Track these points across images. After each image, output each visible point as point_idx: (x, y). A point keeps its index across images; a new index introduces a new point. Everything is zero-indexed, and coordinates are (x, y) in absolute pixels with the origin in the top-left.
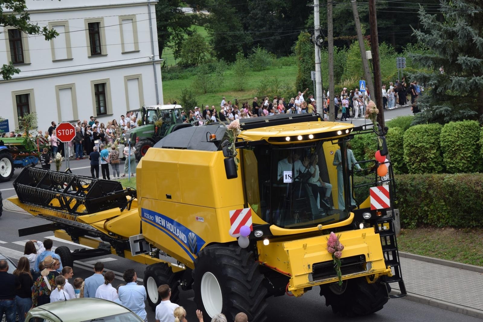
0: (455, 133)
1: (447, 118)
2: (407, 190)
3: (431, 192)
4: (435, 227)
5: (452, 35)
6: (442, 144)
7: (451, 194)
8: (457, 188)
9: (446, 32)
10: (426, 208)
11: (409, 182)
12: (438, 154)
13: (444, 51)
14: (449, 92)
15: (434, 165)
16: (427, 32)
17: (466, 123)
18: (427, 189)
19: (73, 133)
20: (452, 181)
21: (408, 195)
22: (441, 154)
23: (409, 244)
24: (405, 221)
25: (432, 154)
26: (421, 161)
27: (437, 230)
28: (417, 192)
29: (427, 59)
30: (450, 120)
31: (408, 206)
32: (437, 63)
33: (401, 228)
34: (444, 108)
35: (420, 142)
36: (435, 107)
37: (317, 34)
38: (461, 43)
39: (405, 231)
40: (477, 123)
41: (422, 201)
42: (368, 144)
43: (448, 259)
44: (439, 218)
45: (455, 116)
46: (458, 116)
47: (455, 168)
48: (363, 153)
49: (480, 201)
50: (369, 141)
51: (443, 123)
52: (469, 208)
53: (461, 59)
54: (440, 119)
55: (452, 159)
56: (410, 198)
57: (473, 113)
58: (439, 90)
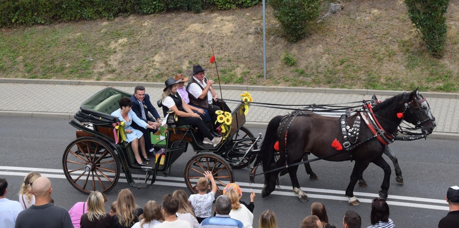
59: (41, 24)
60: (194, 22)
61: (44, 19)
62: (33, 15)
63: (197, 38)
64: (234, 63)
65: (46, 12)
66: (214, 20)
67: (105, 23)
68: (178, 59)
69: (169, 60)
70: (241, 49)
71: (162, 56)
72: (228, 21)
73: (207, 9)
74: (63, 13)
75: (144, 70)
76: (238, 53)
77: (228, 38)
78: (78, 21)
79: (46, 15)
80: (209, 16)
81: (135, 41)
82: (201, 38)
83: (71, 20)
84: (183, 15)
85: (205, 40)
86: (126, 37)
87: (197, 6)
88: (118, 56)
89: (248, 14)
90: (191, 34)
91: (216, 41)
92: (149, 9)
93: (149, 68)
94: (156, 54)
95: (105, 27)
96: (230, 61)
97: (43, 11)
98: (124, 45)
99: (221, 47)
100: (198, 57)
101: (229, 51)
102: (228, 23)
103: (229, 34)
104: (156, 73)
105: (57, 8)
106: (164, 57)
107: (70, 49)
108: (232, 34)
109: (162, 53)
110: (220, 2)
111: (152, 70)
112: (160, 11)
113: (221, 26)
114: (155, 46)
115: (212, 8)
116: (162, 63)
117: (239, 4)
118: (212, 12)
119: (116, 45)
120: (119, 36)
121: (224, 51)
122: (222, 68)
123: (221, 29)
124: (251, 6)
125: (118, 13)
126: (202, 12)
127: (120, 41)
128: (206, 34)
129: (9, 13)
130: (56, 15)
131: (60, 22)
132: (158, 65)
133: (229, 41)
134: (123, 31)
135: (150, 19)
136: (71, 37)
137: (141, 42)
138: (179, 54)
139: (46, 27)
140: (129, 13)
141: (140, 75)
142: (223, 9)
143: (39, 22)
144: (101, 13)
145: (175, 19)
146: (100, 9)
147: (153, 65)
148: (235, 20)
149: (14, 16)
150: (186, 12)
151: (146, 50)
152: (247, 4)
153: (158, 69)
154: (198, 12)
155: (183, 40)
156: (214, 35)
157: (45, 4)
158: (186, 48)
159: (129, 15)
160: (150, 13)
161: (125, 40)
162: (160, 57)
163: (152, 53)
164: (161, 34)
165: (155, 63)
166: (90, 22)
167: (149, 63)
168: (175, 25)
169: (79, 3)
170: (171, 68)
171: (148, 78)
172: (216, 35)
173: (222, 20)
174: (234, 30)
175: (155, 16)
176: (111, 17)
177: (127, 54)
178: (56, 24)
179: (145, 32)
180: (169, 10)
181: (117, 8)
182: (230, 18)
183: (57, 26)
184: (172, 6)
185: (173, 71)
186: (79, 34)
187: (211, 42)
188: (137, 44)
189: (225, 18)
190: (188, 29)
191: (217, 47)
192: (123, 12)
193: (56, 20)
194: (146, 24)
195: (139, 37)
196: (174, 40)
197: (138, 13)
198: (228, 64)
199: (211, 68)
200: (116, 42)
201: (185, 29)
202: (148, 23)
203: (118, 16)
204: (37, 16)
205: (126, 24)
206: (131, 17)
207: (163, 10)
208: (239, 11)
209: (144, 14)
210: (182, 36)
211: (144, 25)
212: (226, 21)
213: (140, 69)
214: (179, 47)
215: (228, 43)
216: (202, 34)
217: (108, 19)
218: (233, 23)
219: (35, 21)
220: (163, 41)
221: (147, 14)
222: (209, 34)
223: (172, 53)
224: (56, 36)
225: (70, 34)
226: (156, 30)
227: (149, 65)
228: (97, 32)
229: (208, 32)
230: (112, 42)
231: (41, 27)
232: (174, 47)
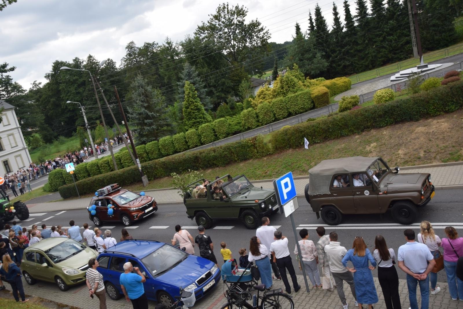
0: (151, 146)
1: (146, 142)
2: (148, 168)
3: (156, 166)
4: (161, 178)
5: (140, 114)
6: (147, 151)
7: (164, 165)
8: (166, 162)
9: (138, 113)
10: (156, 172)
11: (148, 165)
12: (146, 155)
13: (139, 120)
14: (144, 133)
15: (146, 159)
16: (132, 114)
17: (153, 142)
18: (155, 165)
19: (3, 181)
20: (163, 160)
21: (148, 169)
22: (148, 154)
23: (154, 186)
24: (149, 179)
25: (145, 155)
26: (142, 158)
27: (162, 179)
28: (151, 167)
29: (134, 123)
30: (148, 142)
31: (149, 173)
32: (138, 124)
33: (149, 181)
34: (145, 139)
35: (139, 152)
36: (141, 139)
37: (87, 125)
38: (144, 116)
39: (151, 182)
40: (157, 142)
41: (154, 170)
42: (122, 157)
43: (170, 187)
44: (161, 174)
45: (149, 141)
46: (150, 140)
47: (153, 158)
48: (120, 161)
49: (175, 165)
50: (122, 156)
51: (145, 144)
52: (172, 168)
53: (146, 121)
54: (144, 143)
55: (151, 155)
56: (149, 170)
57: (154, 138)
58: (141, 133)
59: (318, 143)
60: (418, 127)
61: (319, 140)
62: (312, 138)
63: (424, 136)
64: (458, 147)
65: (320, 136)
66: (432, 123)
67: (357, 137)
68: (415, 150)
69: (410, 152)
70: (460, 138)
71: (403, 150)
72: (443, 122)
73: (422, 118)
74: (330, 135)
75: (394, 160)
76: (459, 141)
77: (448, 133)
78: (339, 138)
79: (320, 137)
80: (426, 122)
81: (382, 144)
82: (427, 135)
83: (335, 138)
84: (407, 124)
85: (431, 136)
86: (375, 142)
87: (417, 117)
88: (374, 154)
89: (455, 116)
90: (419, 134)
91: (439, 136)
92: (383, 124)
93: (397, 159)
94: (399, 149)
95: (358, 138)
96: (454, 147)
97: (318, 135)
98: (376, 147)
99: (444, 139)
100: (429, 147)
101: (450, 141)
102: (443, 123)
103: (448, 130)
104: (402, 161)
105: (326, 132)
106: (405, 150)
107: (341, 154)
108: (450, 130)
109: (403, 148)
110: (432, 112)
111: (399, 160)
112: (391, 124)
113: (439, 126)
114: (397, 145)
115: (427, 117)
116: (405, 154)
117: (446, 111)
118: (427, 119)
119: (370, 148)
120: (370, 143)
121: (447, 141)
122: (449, 152)
123: (439, 128)
124: (455, 111)
125: (363, 130)
126: (421, 120)
127: (372, 145)
128: (430, 133)
129: (299, 139)
130: (326, 136)
131: (329, 140)
132: (402, 156)
133: (449, 134)
134: (371, 139)
135: (386, 129)
136: (339, 148)
137: (386, 143)
138: (415, 148)
139: (321, 144)
140: (370, 128)
141: (392, 164)
142: (434, 116)
143: (317, 142)
144: (353, 131)
145: (404, 127)
146: (352, 129)
147: (399, 157)
148: (448, 121)
149: (302, 141)
150: (408, 122)
151: (391, 148)
152: (451, 110)
153: (403, 159)
154: (417, 120)
155: (415, 138)
156: (436, 132)
157: (319, 131)
158: (419, 143)
159: (371, 130)
160: (384, 126)
161: (375, 144)
162: (402, 151)
163: (396, 149)
164: (399, 137)
165: (400, 155)
166: (347, 137)
167: (396, 155)
168: (405, 130)
169: (339, 127)
170: (412, 157)
171: (397, 165)
172: (438, 132)
173: (438, 122)
174: (450, 127)
175: (388, 127)
176: (360, 132)
177: (380, 152)
178: (327, 142)
179: (387, 137)
180: (397, 123)
181: (363, 127)
182: (443, 120)
183: (328, 143)
184: (399, 120)
185: (414, 158)
186: (343, 145)
187: (435, 137)
188: (384, 145)
189: (439, 121)
190: (416, 131)
191: (441, 139)
192: (367, 129)
193: (326, 139)
194: (385, 133)
195: (384, 141)
196: (409, 139)
197: (376, 127)
198: (453, 149)
199: (441, 153)
200: (370, 146)
201: (413, 132)
202: (386, 132)
203: (364, 131)
204: (314, 138)
205: (371, 135)
206: (372, 131)
207: (393, 123)
208: (448, 115)
209: (380, 127)
210: (413, 136)
211: (383, 133)
212: (441, 122)
213: (391, 160)
214: (414, 143)
215: (449, 136)
216: (427, 133)
217: (358, 134)
218: (448, 123)
219: (314, 142)
220: (401, 141)
221: (382, 127)
222: (433, 132)
223: (411, 147)
224: (330, 149)
225: (338, 146)
226: (394, 135)
227: (396, 157)
228: (355, 142)
229: (431, 131)
230: (367, 147)
231: (318, 145)
232: (410, 143)
